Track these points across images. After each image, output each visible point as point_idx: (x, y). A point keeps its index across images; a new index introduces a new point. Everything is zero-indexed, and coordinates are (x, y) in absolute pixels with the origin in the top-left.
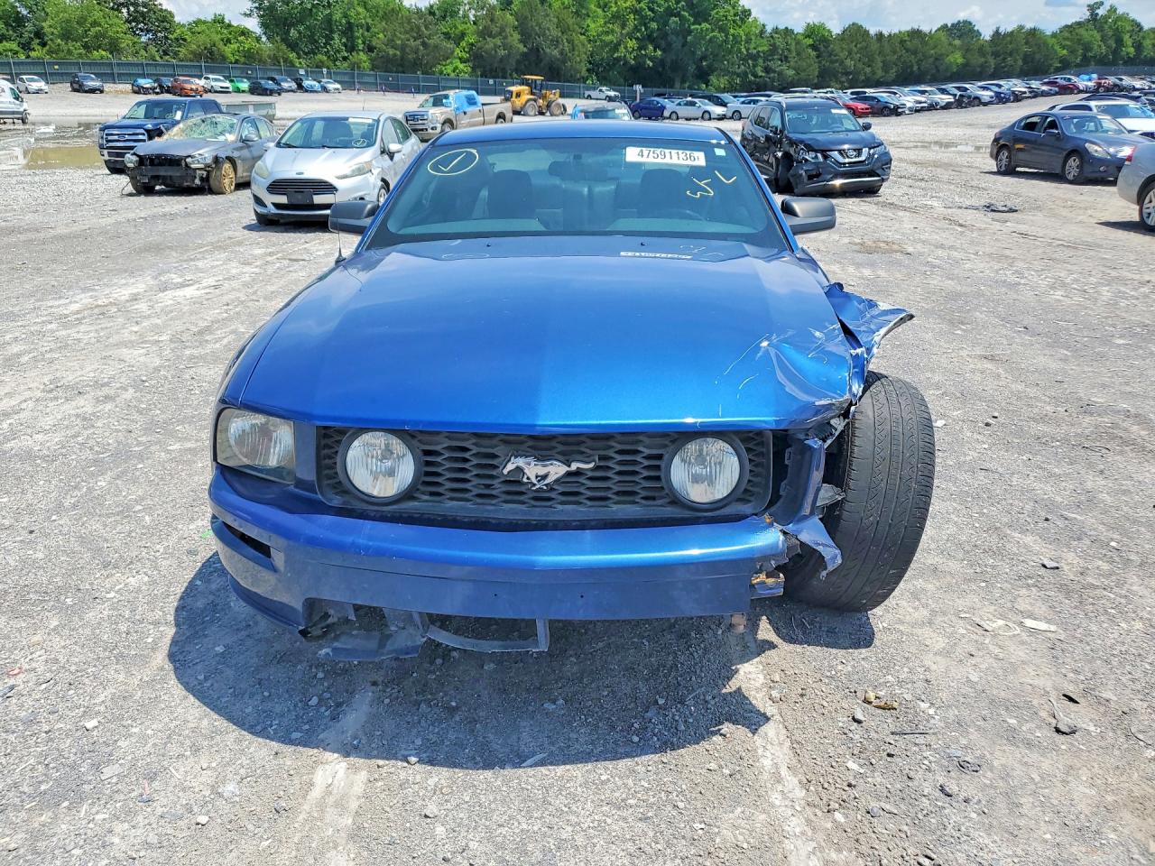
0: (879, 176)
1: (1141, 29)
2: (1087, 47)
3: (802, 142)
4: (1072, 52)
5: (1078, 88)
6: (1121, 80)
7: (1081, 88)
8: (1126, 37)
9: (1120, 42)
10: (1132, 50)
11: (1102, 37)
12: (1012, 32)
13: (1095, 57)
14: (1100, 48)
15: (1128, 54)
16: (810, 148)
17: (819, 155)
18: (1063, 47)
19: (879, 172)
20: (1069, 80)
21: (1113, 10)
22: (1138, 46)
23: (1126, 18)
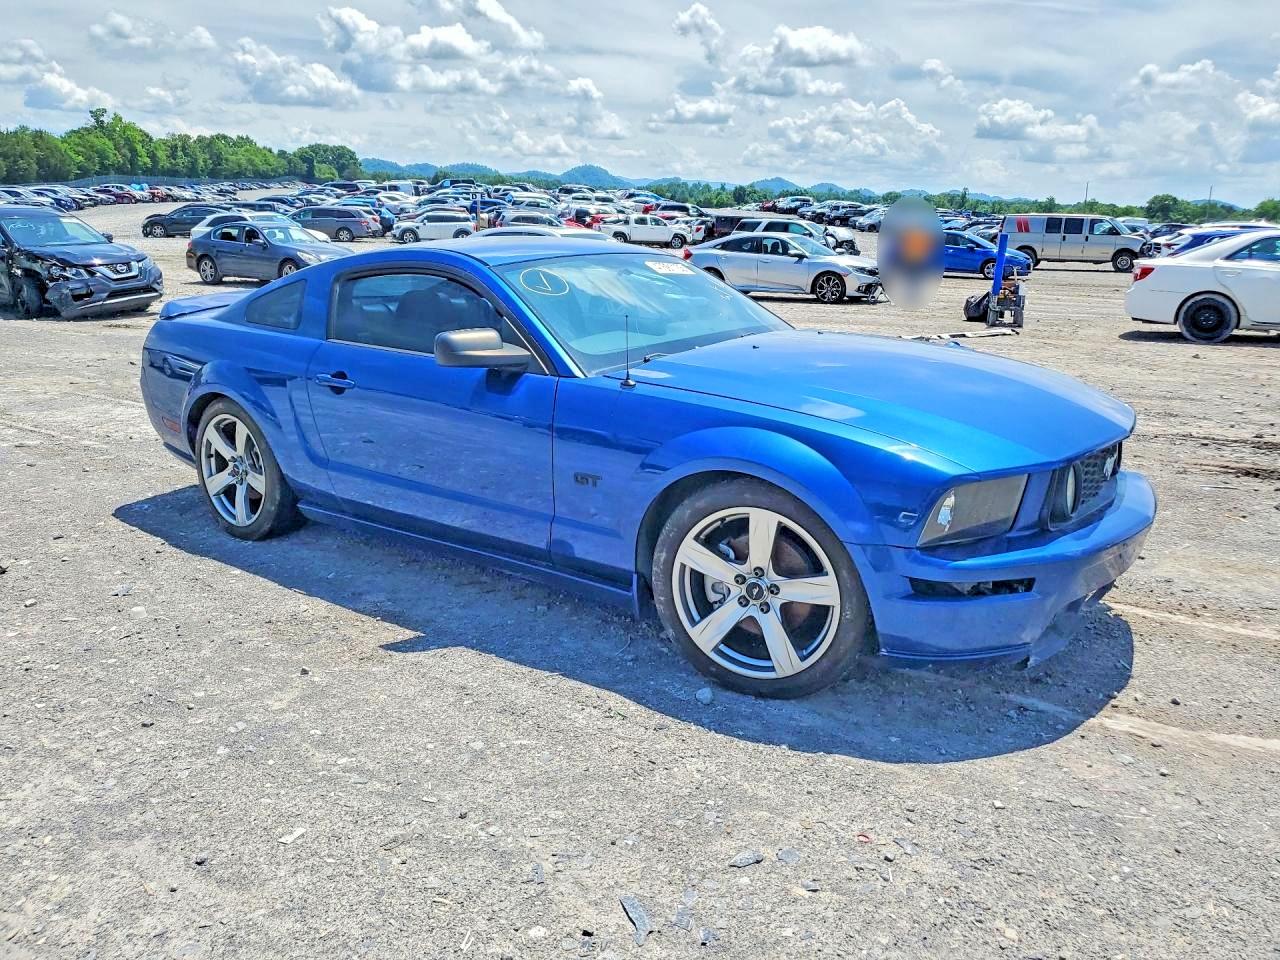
0: (156, 291)
1: (151, 139)
2: (102, 155)
3: (52, 256)
4: (89, 159)
5: (134, 197)
6: (170, 190)
7: (138, 198)
8: (139, 147)
9: (133, 151)
10: (148, 160)
11: (115, 146)
12: (16, 132)
13: (113, 165)
14: (114, 157)
15: (145, 164)
16: (65, 264)
17: (82, 271)
18: (78, 153)
19: (155, 286)
20: (122, 188)
21: (118, 118)
22: (153, 157)
23: (133, 128)
